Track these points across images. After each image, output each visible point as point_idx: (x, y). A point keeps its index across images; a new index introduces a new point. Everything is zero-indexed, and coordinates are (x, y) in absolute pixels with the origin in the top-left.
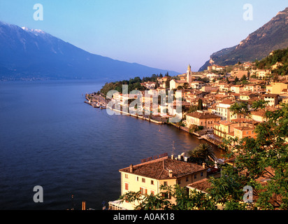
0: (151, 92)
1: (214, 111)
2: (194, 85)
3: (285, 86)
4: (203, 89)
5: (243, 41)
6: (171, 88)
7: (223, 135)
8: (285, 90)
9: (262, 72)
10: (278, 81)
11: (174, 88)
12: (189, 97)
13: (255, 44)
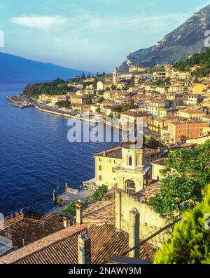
0: (78, 93)
1: (145, 110)
2: (120, 86)
3: (205, 87)
4: (130, 90)
5: (159, 42)
6: (98, 89)
7: (157, 130)
8: (205, 91)
9: (183, 74)
10: (198, 82)
11: (102, 89)
12: (118, 97)
13: (170, 45)
